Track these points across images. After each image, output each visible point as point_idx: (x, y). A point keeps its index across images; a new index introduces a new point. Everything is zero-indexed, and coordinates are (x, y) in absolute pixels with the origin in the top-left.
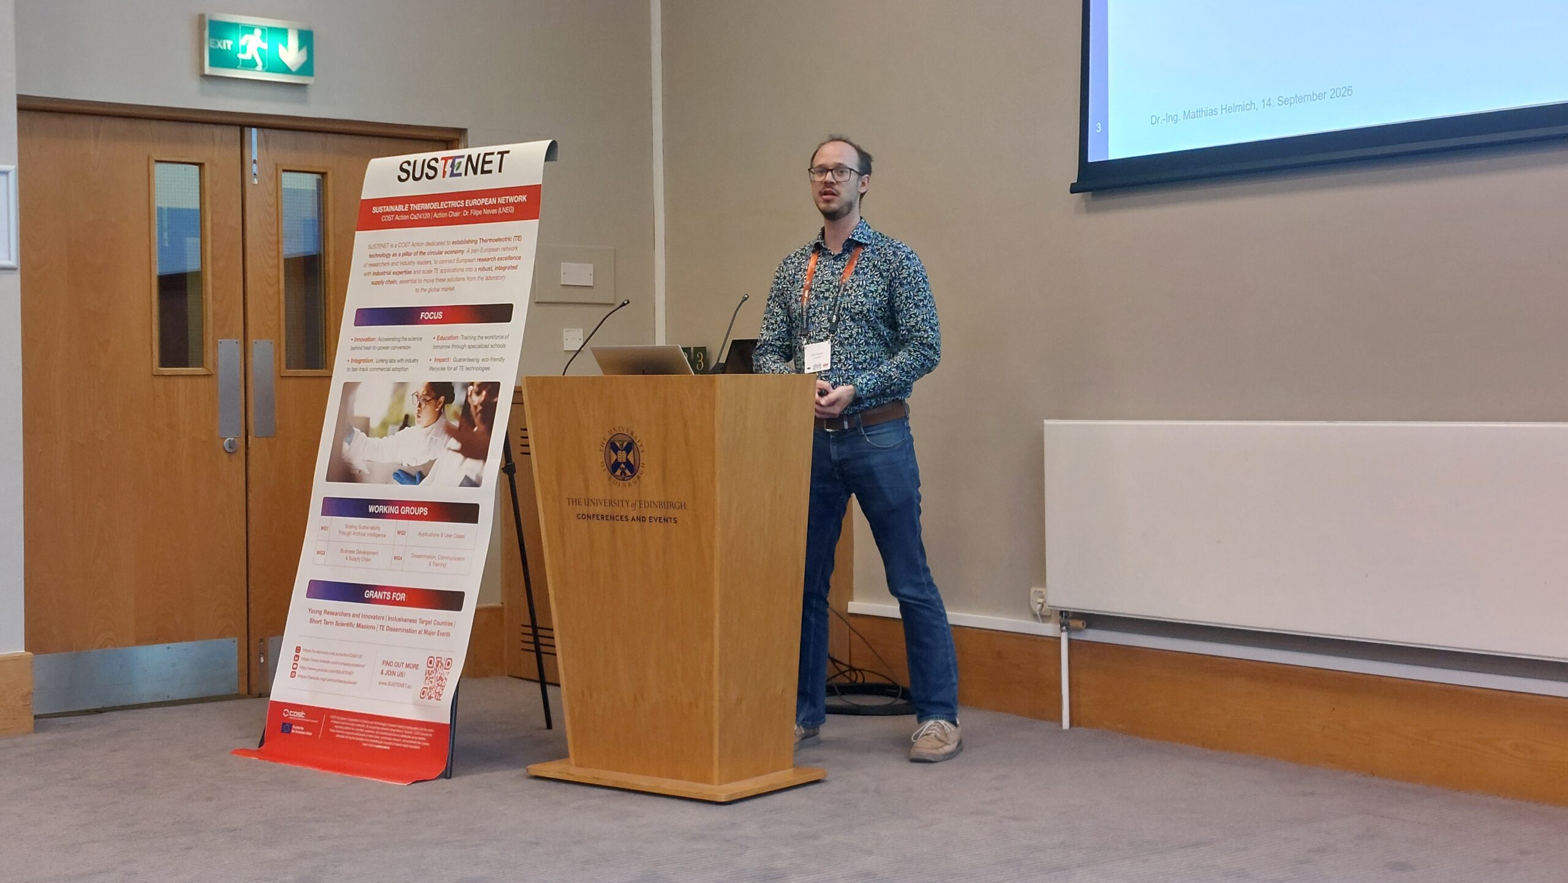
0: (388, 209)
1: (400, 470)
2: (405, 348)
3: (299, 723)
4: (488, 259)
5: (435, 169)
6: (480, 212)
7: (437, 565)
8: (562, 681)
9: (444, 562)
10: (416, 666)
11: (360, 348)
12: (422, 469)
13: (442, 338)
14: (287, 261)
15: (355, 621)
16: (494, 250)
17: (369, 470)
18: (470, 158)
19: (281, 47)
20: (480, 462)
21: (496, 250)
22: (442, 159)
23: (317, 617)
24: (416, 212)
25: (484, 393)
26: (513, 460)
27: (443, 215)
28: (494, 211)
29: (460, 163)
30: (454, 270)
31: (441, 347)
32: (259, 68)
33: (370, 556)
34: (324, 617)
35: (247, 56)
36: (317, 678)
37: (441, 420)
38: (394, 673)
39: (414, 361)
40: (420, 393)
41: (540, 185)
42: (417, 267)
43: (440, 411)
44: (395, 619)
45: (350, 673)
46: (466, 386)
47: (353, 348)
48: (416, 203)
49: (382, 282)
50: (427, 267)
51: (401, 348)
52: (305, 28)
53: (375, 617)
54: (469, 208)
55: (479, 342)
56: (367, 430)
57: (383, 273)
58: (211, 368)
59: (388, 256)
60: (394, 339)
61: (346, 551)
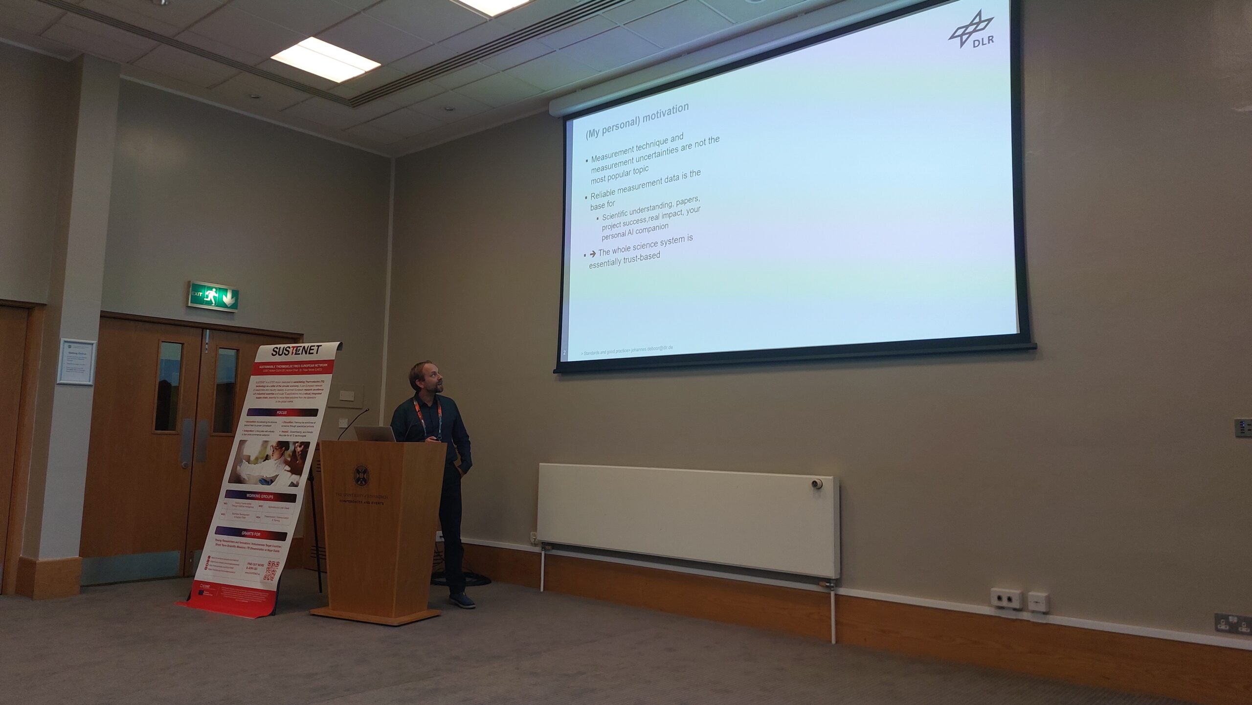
0: (266, 367)
1: (262, 479)
2: (269, 426)
3: (207, 590)
4: (309, 390)
5: (288, 351)
6: (307, 370)
7: (276, 520)
8: (328, 572)
9: (278, 519)
10: (262, 565)
11: (249, 426)
12: (271, 478)
13: (286, 423)
14: (217, 385)
15: (236, 545)
16: (312, 386)
17: (248, 478)
18: (304, 347)
19: (224, 297)
20: (299, 476)
21: (313, 386)
22: (292, 347)
23: (219, 543)
24: (279, 368)
25: (303, 446)
26: (313, 475)
27: (290, 370)
28: (313, 370)
29: (300, 349)
30: (293, 394)
31: (285, 426)
32: (213, 305)
33: (246, 516)
34: (222, 543)
35: (209, 299)
36: (217, 570)
37: (283, 458)
38: (252, 568)
39: (272, 432)
40: (274, 445)
41: (334, 360)
42: (277, 392)
43: (282, 454)
44: (255, 544)
45: (232, 568)
46: (295, 443)
47: (245, 425)
48: (278, 365)
49: (261, 398)
50: (281, 392)
51: (267, 426)
52: (235, 288)
53: (245, 543)
54: (302, 368)
55: (303, 425)
56: (249, 461)
57: (261, 394)
58: (179, 432)
59: (264, 387)
60: (264, 422)
61: (235, 514)
